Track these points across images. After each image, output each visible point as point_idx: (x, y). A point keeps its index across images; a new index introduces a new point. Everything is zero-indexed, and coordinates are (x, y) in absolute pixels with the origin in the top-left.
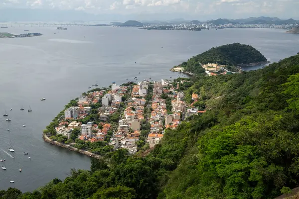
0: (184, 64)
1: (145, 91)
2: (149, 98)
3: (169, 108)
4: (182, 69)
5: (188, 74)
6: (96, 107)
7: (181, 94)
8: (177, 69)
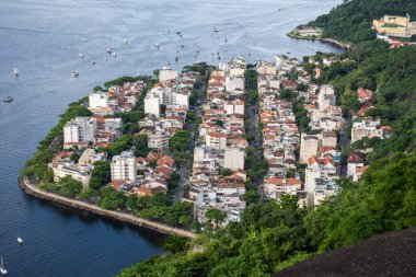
0: (322, 21)
1: (241, 84)
2: (251, 98)
3: (303, 122)
4: (317, 32)
5: (333, 45)
6: (132, 120)
7: (328, 90)
8: (304, 33)
